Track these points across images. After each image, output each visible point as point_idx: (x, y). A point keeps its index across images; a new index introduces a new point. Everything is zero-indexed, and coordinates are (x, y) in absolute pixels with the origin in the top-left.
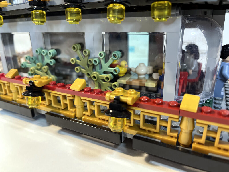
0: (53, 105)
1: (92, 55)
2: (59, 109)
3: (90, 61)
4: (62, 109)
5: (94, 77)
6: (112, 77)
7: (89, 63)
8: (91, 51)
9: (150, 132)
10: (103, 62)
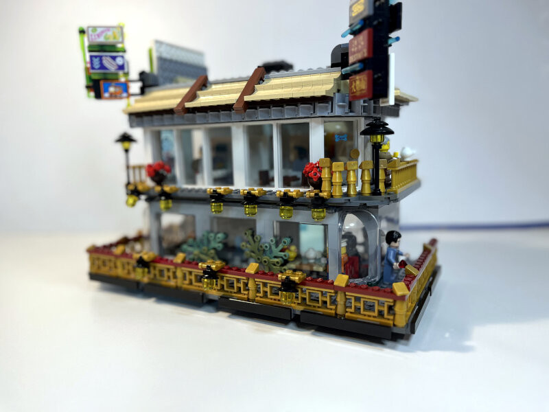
0: (226, 289)
1: (263, 240)
2: (231, 292)
3: (261, 246)
4: (235, 293)
5: (265, 262)
6: (283, 262)
7: (260, 248)
8: (262, 236)
9: (314, 307)
10: (273, 247)
